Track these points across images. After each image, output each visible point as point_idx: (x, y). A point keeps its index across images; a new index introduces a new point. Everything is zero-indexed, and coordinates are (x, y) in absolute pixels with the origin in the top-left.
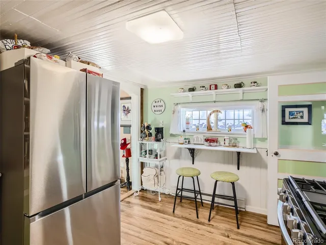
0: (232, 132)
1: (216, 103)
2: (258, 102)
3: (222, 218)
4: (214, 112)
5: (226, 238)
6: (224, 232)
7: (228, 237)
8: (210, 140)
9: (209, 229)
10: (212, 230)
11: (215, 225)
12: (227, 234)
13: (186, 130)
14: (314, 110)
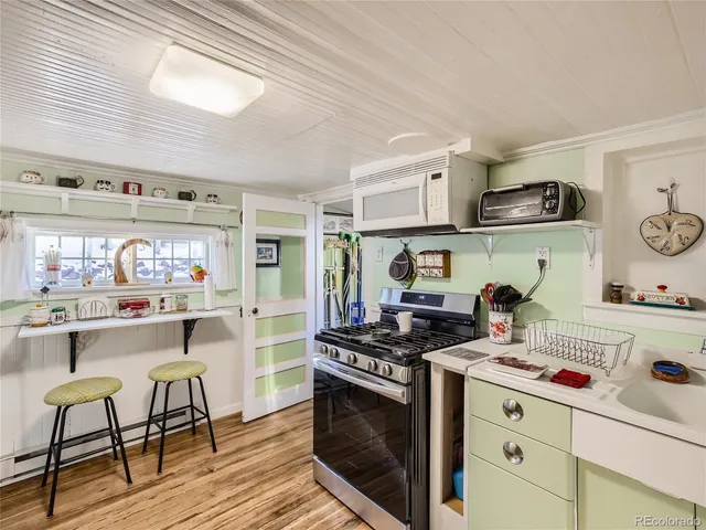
0: (173, 284)
1: (137, 225)
2: (217, 230)
3: (177, 454)
4: (132, 242)
5: (210, 475)
6: (199, 470)
7: (212, 471)
8: (134, 304)
9: (171, 483)
10: (178, 481)
11: (175, 471)
12: (206, 470)
13: (49, 286)
14: (283, 248)
